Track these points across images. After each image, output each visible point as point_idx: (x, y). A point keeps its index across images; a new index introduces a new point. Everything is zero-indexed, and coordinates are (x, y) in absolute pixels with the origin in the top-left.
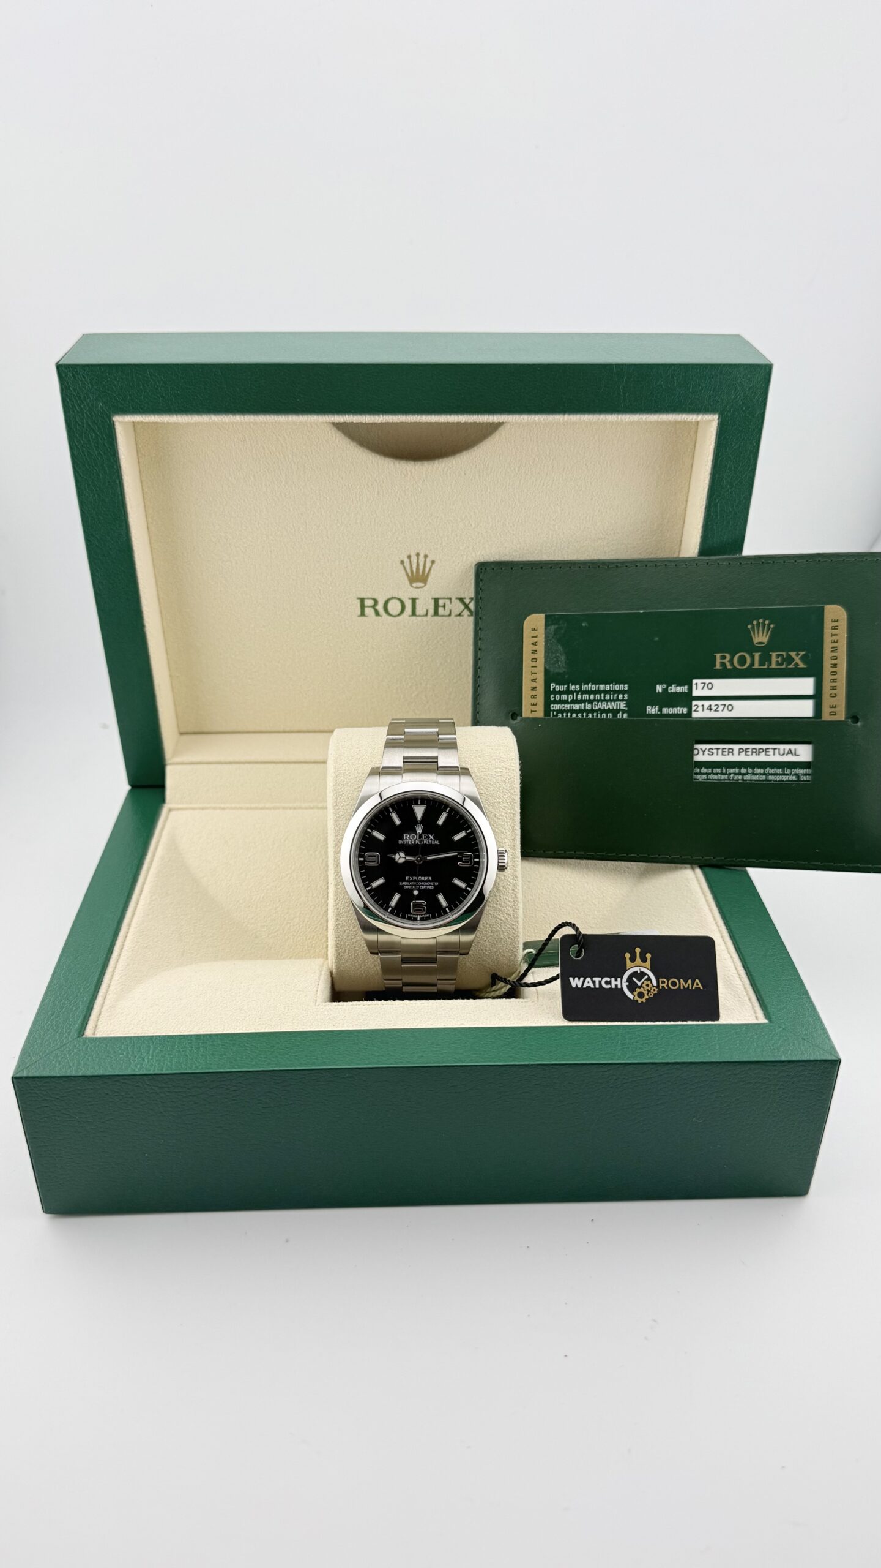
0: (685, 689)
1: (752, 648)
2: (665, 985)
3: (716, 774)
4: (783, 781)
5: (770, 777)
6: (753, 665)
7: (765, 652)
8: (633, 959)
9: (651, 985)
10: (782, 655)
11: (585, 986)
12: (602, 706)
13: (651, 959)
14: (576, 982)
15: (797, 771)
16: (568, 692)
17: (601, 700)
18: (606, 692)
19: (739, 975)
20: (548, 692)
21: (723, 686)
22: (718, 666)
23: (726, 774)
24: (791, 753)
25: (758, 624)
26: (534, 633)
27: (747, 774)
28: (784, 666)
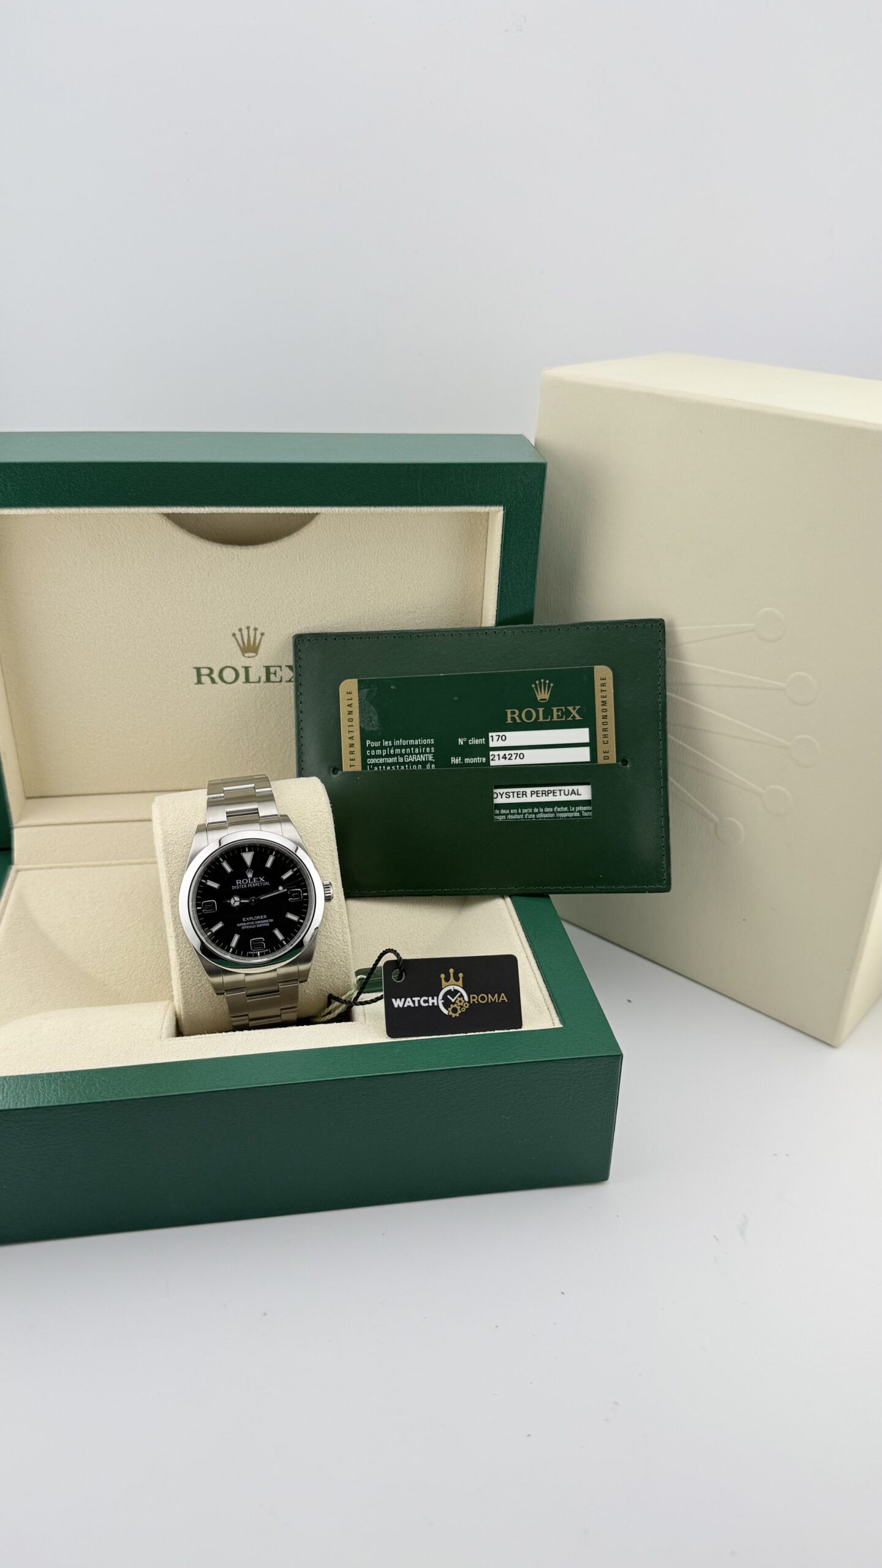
0: (482, 741)
1: (536, 704)
2: (475, 1000)
3: (514, 814)
4: (569, 817)
5: (558, 815)
6: (539, 719)
7: (548, 706)
8: (447, 979)
9: (463, 1001)
10: (562, 710)
11: (405, 1006)
12: (412, 759)
13: (463, 978)
14: (398, 1003)
15: (581, 808)
16: (382, 747)
17: (412, 754)
18: (415, 746)
19: (540, 989)
20: (364, 748)
21: (515, 738)
22: (509, 721)
23: (521, 814)
24: (575, 793)
25: (540, 683)
26: (349, 696)
27: (539, 812)
28: (564, 719)
